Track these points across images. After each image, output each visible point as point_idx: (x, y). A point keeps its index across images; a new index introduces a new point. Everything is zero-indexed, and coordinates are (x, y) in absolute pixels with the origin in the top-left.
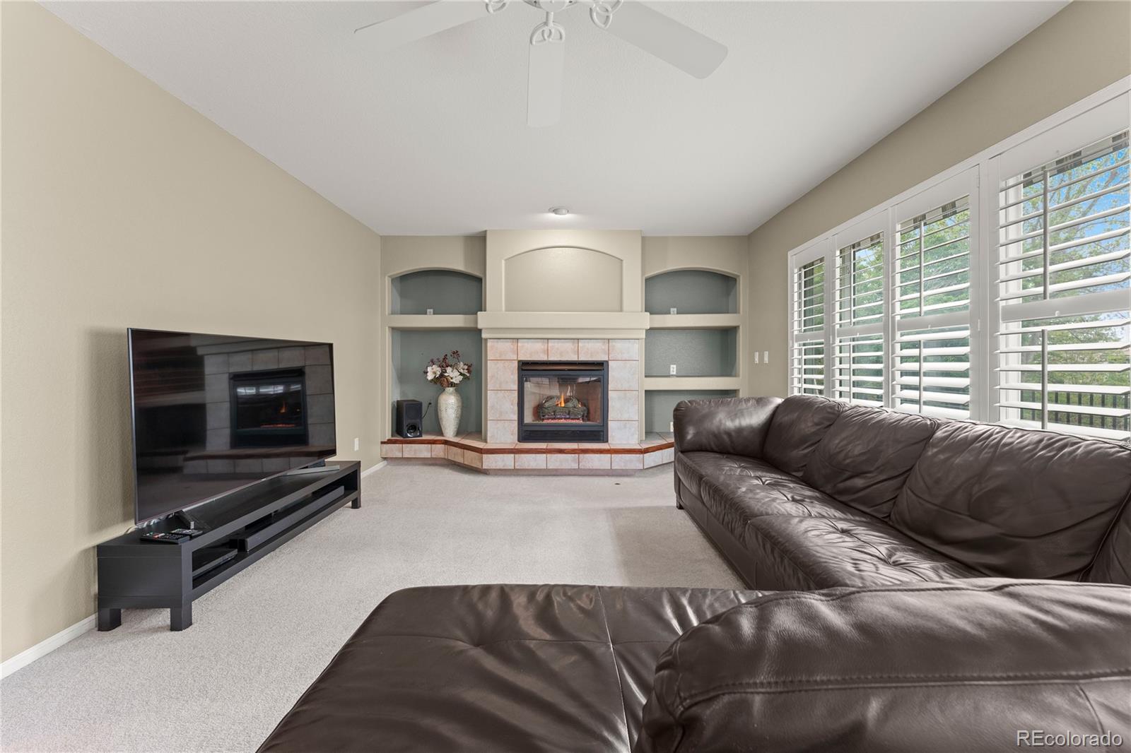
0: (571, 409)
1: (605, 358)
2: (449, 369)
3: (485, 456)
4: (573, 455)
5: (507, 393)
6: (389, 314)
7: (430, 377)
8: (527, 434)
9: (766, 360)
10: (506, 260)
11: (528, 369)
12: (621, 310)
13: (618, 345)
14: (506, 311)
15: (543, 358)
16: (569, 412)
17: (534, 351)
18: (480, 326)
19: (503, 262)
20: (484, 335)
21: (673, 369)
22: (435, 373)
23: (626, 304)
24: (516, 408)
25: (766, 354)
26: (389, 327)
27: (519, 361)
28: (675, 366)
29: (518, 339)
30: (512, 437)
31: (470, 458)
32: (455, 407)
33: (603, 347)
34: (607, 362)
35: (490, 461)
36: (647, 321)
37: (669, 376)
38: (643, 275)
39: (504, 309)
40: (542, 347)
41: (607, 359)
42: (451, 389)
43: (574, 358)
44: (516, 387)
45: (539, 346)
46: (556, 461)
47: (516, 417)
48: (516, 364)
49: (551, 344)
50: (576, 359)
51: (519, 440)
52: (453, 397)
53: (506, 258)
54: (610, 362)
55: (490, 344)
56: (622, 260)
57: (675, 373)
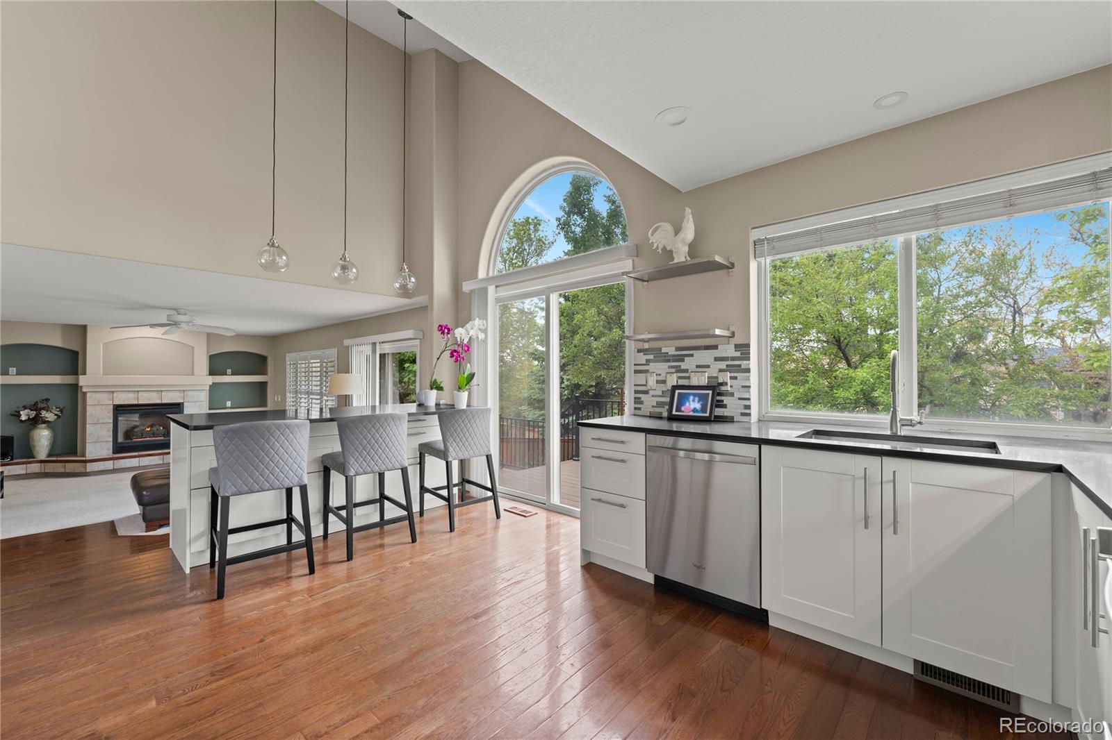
0: (155, 432)
1: (181, 401)
2: (44, 412)
3: (88, 464)
5: (105, 425)
7: (24, 418)
8: (120, 448)
9: (279, 400)
10: (104, 344)
11: (119, 410)
12: (193, 374)
13: (190, 393)
14: (104, 374)
15: (134, 402)
16: (153, 433)
17: (127, 399)
18: (80, 384)
19: (101, 345)
20: (85, 390)
21: (229, 404)
22: (29, 415)
23: (196, 371)
24: (111, 434)
25: (279, 397)
27: (114, 405)
28: (230, 402)
29: (113, 392)
30: (108, 451)
31: (70, 468)
33: (180, 395)
34: (183, 403)
35: (91, 467)
36: (211, 380)
37: (226, 408)
38: (207, 354)
39: (102, 373)
40: (134, 396)
42: (45, 426)
43: (159, 402)
44: (111, 420)
45: (131, 395)
46: (146, 461)
47: (111, 439)
48: (111, 407)
49: (141, 394)
51: (113, 453)
52: (46, 431)
53: (104, 342)
54: (185, 404)
55: (88, 395)
56: (193, 348)
57: (230, 406)
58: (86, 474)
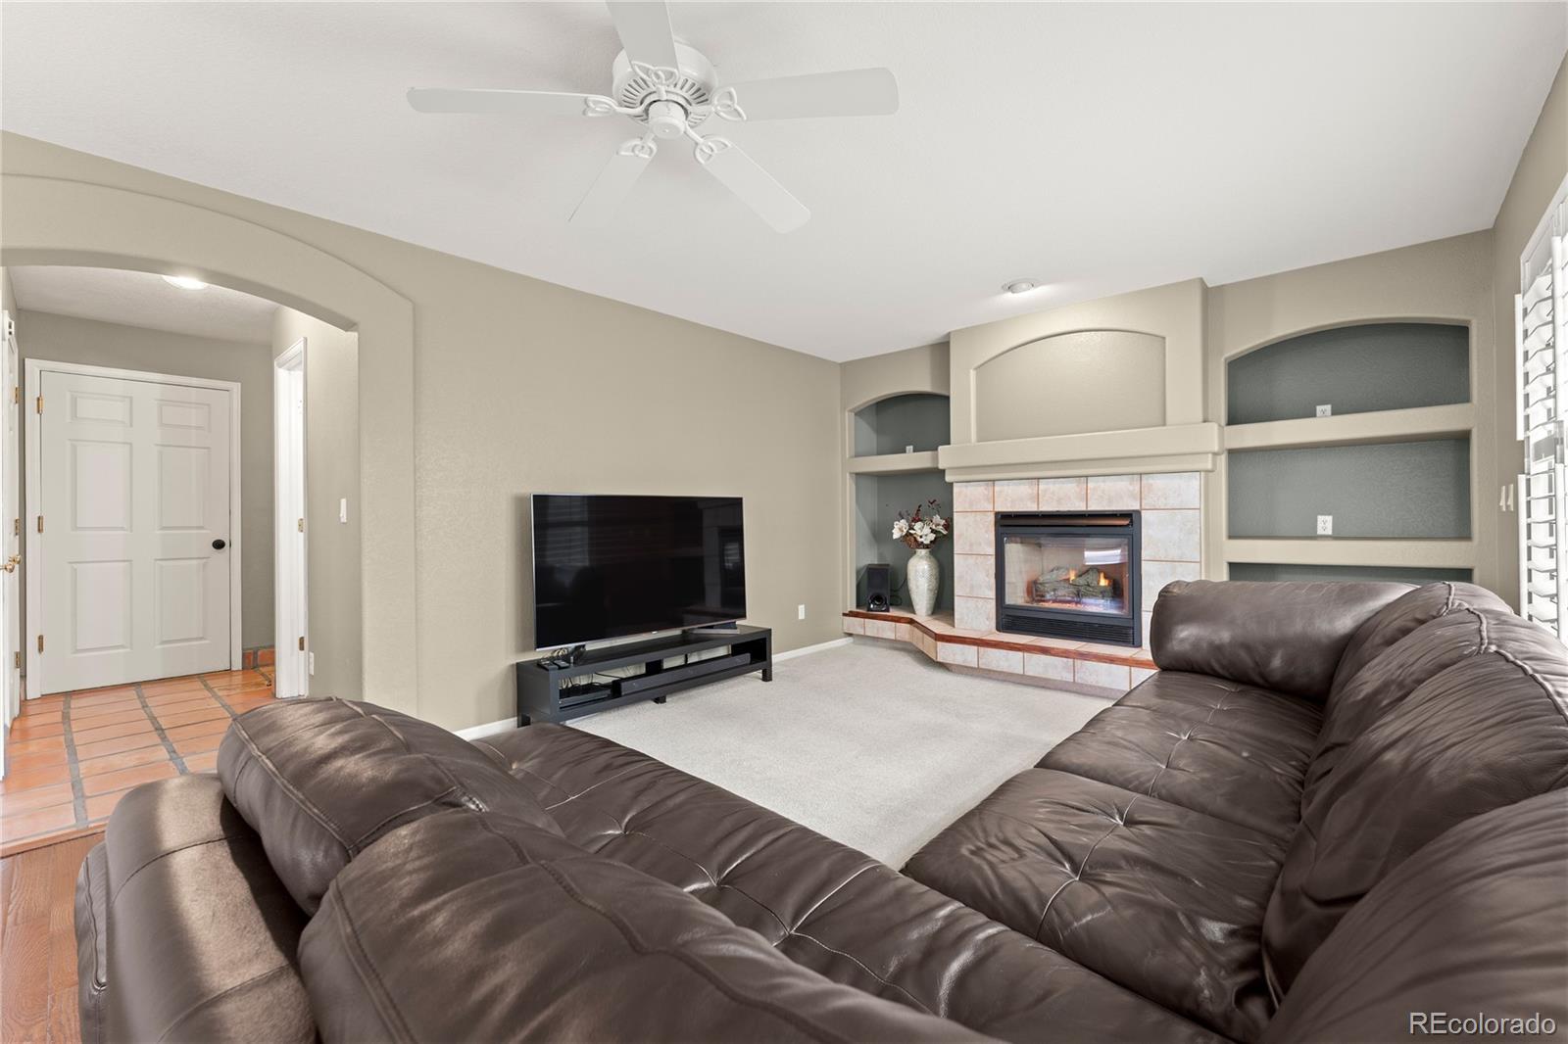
0: (1082, 589)
1: (1135, 506)
2: (918, 526)
3: (940, 645)
4: (1065, 660)
5: (980, 559)
6: (851, 457)
7: (896, 534)
8: (1011, 619)
10: (976, 369)
11: (1011, 525)
12: (1164, 424)
13: (1158, 483)
14: (979, 440)
15: (1031, 507)
16: (1078, 591)
17: (1019, 498)
18: (941, 467)
19: (973, 373)
20: (948, 478)
21: (1325, 524)
22: (901, 530)
23: (1174, 413)
24: (993, 581)
26: (851, 473)
27: (997, 514)
28: (1329, 519)
29: (994, 480)
30: (987, 623)
31: (927, 646)
32: (927, 575)
33: (1131, 488)
34: (1138, 512)
35: (946, 652)
36: (1234, 436)
37: (1315, 537)
39: (974, 437)
40: (1030, 491)
41: (1137, 508)
42: (923, 552)
43: (1079, 506)
44: (992, 550)
45: (1026, 489)
46: (1037, 665)
47: (992, 594)
48: (991, 518)
49: (1043, 485)
50: (1084, 509)
51: (997, 629)
52: (925, 562)
53: (976, 365)
54: (1143, 512)
55: (956, 489)
56: (1164, 338)
57: (1329, 532)
58: (943, 666)
